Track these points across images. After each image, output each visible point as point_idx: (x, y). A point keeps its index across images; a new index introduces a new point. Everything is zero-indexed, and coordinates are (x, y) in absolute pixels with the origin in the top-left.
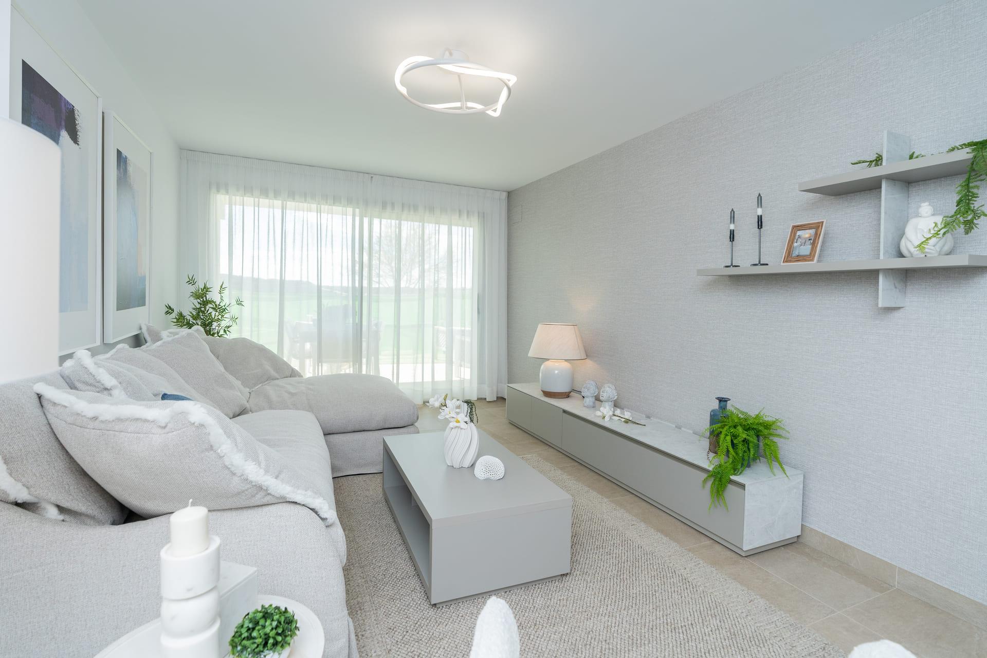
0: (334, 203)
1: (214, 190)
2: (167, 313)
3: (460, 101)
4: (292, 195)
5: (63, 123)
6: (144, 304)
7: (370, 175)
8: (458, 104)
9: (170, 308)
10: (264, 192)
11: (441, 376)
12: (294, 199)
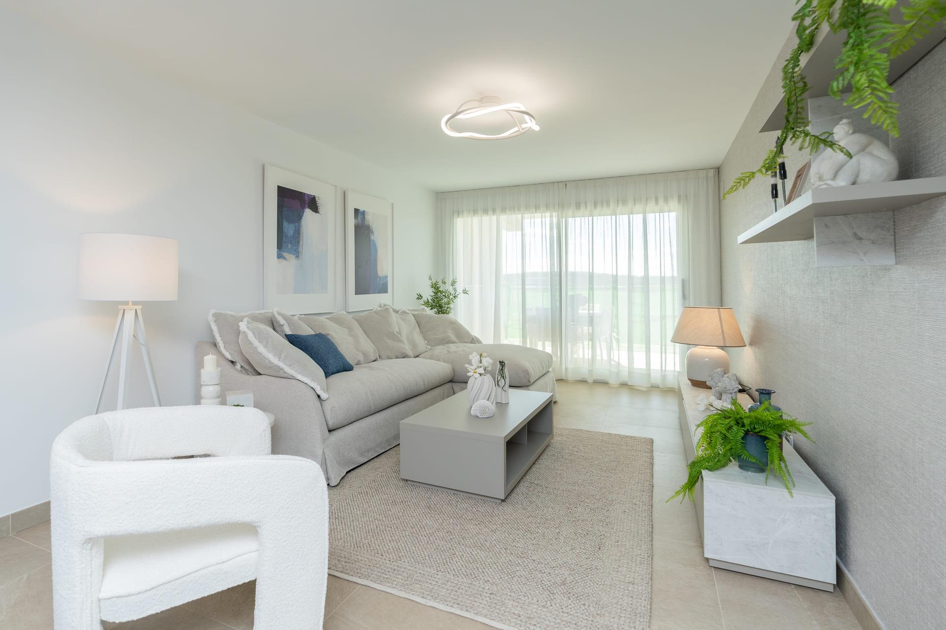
0: (536, 211)
1: (456, 215)
2: (418, 298)
3: (517, 126)
4: (504, 210)
5: (307, 205)
6: (386, 292)
7: (565, 184)
8: (516, 129)
9: (420, 296)
10: (486, 211)
11: (639, 363)
12: (506, 213)
